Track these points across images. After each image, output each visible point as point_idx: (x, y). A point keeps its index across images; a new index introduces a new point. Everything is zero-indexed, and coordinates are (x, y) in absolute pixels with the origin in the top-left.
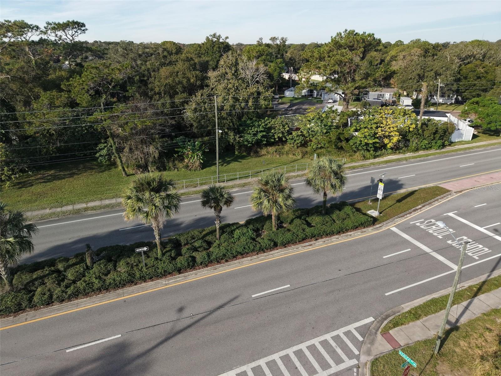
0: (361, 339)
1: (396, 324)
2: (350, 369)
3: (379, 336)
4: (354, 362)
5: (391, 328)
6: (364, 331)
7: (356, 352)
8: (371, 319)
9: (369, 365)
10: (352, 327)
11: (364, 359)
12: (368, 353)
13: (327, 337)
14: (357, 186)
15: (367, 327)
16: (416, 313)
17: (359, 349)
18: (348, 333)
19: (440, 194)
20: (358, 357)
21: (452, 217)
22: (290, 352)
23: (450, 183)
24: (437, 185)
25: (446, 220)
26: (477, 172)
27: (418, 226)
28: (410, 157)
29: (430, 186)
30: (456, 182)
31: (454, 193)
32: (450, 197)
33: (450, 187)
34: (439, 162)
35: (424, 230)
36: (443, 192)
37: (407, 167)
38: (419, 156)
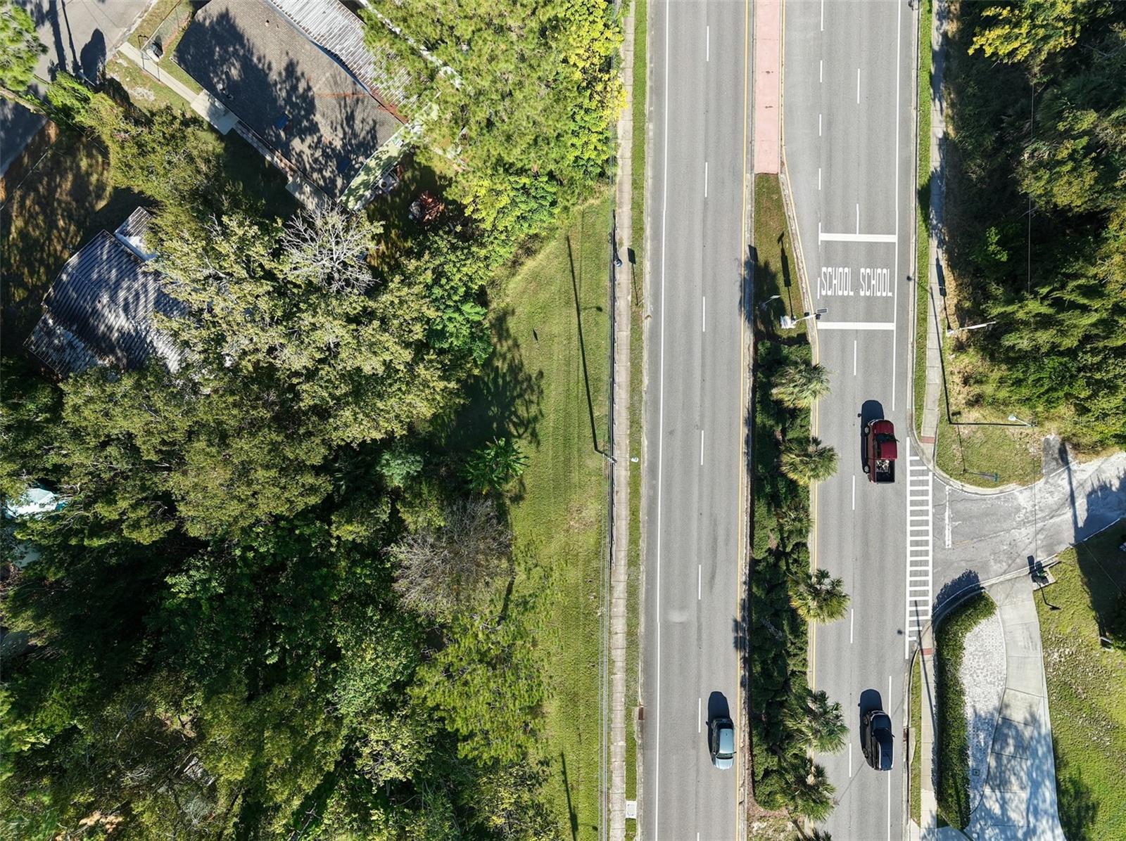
0: (918, 458)
1: (919, 427)
2: (934, 480)
3: (921, 444)
5: (920, 433)
6: (914, 451)
7: (925, 468)
8: (908, 439)
9: (937, 467)
10: (909, 458)
11: (931, 467)
12: (929, 461)
13: (909, 478)
14: (704, 275)
15: (912, 447)
16: (919, 406)
17: (924, 465)
18: (912, 463)
19: (780, 199)
20: (929, 470)
21: (827, 242)
22: (909, 508)
23: (756, 148)
24: (752, 169)
25: (829, 254)
26: (737, 62)
27: (826, 296)
28: (634, 96)
29: (748, 181)
30: (757, 137)
31: (783, 176)
32: (787, 191)
33: (767, 163)
34: (674, 69)
35: (835, 297)
36: (777, 190)
37: (671, 142)
38: (635, 75)
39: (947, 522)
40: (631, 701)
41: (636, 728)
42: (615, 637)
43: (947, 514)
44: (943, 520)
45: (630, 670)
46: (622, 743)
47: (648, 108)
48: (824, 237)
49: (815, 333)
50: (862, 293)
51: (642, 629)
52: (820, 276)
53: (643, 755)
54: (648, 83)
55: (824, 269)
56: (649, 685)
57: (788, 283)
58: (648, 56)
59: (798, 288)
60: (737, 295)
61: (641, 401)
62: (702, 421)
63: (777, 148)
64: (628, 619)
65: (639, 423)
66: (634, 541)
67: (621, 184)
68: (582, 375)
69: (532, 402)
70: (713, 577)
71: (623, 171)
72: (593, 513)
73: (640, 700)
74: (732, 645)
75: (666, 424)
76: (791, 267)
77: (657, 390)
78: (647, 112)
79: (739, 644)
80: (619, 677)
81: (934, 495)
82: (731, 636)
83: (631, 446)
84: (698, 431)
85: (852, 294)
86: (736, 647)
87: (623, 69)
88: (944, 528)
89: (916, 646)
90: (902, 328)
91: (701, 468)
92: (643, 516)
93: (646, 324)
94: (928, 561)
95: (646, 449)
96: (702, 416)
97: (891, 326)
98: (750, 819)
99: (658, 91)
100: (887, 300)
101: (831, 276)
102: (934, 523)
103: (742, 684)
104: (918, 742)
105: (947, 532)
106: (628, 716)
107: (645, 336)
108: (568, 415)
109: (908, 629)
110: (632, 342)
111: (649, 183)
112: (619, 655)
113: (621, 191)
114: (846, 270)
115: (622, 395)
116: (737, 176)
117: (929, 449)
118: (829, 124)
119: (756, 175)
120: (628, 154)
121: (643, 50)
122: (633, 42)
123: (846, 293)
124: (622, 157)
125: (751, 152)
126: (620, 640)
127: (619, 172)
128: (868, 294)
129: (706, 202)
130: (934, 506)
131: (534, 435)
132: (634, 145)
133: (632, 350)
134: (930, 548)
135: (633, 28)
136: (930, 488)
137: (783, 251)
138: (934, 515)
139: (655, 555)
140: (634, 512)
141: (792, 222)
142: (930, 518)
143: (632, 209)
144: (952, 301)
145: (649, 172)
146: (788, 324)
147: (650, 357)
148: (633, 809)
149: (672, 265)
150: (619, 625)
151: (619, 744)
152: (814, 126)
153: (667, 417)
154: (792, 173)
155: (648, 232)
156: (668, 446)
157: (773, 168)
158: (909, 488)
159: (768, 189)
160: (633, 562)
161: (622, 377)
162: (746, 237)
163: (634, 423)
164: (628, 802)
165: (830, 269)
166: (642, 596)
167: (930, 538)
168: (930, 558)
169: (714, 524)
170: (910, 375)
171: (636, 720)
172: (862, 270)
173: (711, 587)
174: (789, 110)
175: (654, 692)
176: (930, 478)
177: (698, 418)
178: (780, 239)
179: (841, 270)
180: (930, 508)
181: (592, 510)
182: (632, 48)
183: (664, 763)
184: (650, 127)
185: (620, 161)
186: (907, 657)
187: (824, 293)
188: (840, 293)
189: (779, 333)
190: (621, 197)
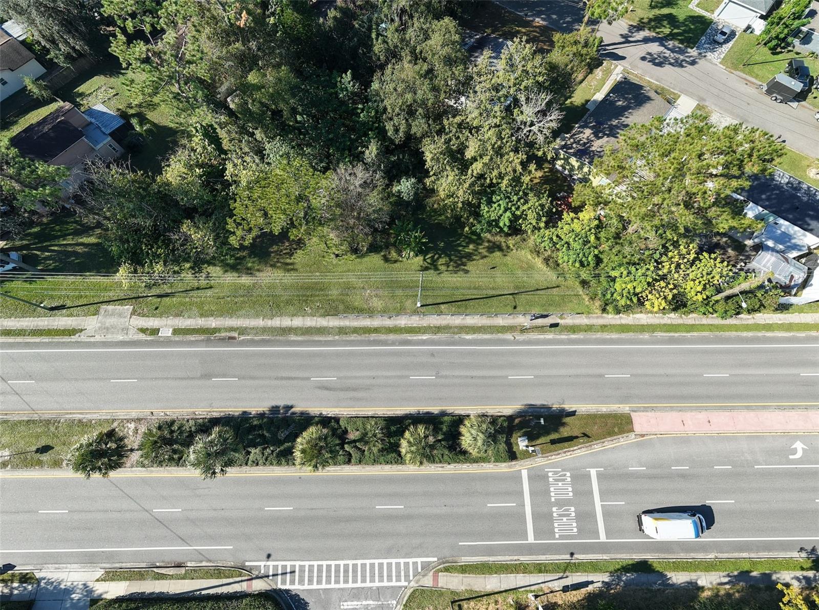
0: (420, 570)
1: (447, 570)
2: (401, 587)
3: (431, 573)
4: (406, 584)
5: (442, 571)
6: (426, 566)
7: (411, 578)
8: (436, 559)
9: (412, 590)
10: (419, 560)
11: (413, 584)
12: (417, 582)
13: (402, 561)
14: (549, 376)
15: (429, 563)
16: (465, 569)
17: (414, 576)
18: (415, 564)
19: (616, 434)
20: (410, 582)
21: (589, 476)
22: (376, 562)
23: (650, 414)
24: (633, 411)
25: (581, 478)
26: (709, 398)
27: (548, 477)
28: (665, 325)
29: (624, 408)
30: (658, 414)
31: (633, 436)
32: (623, 441)
33: (641, 422)
34: (691, 351)
35: (548, 484)
36: (622, 431)
37: (639, 350)
38: (679, 325)
39: (364, 603)
40: (242, 331)
41: (223, 334)
42: (289, 320)
43: (371, 602)
44: (366, 599)
45: (265, 330)
46: (214, 325)
47: (659, 334)
48: (593, 472)
49: (517, 468)
50: (554, 509)
51: (293, 338)
52: (563, 470)
53: (203, 340)
54: (676, 335)
55: (568, 474)
56: (252, 343)
57: (553, 442)
58: (695, 334)
59: (551, 451)
60: (538, 402)
61: (454, 333)
62: (442, 377)
63: (654, 430)
64: (301, 329)
65: (438, 332)
66: (356, 330)
67: (602, 317)
68: (468, 297)
69: (448, 267)
70: (327, 389)
71: (611, 318)
72: (375, 305)
73: (242, 338)
74: (274, 403)
75: (438, 352)
76: (566, 444)
77: (462, 345)
78: (655, 334)
79: (275, 410)
80: (260, 322)
81: (387, 588)
82: (281, 403)
83: (422, 327)
84: (434, 374)
85: (553, 499)
86: (273, 407)
87: (681, 317)
88: (359, 600)
89: (255, 573)
90: (531, 549)
91: (408, 377)
92: (373, 336)
93: (509, 336)
94: (330, 583)
95: (420, 338)
96: (446, 377)
97: (531, 539)
98: (139, 420)
99: (672, 341)
100: (552, 533)
101: (564, 480)
102: (363, 588)
103: (245, 413)
104: (172, 577)
105: (355, 603)
106: (232, 329)
107: (500, 336)
108: (441, 289)
109: (271, 563)
110: (495, 326)
111: (606, 336)
112: (277, 322)
113: (598, 317)
114: (571, 494)
115: (457, 321)
116: (625, 399)
117: (428, 582)
118: (683, 476)
119: (629, 414)
120: (623, 322)
121: (698, 330)
122: (702, 323)
123: (552, 494)
124: (621, 318)
125: (645, 409)
126: (286, 322)
127: (610, 316)
128: (555, 515)
129: (601, 376)
130: (378, 588)
131: (426, 269)
132: (631, 326)
133: (490, 327)
134: (342, 585)
135: (711, 323)
136: (394, 583)
137: (577, 437)
138: (371, 588)
139: (345, 345)
140: (376, 330)
141: (600, 445)
142: (368, 584)
143: (587, 325)
144: (559, 599)
145: (614, 336)
146: (522, 444)
147: (486, 339)
148: (166, 332)
149: (554, 353)
150: (297, 322)
151: (212, 323)
152: (678, 462)
153: (444, 351)
154: (638, 445)
155: (573, 336)
156: (423, 353)
157: (637, 427)
158: (394, 561)
159: (621, 424)
160: (342, 331)
161: (471, 321)
162: (582, 408)
163: (438, 329)
164: (171, 330)
165: (569, 479)
166: (317, 338)
167: (350, 585)
168: (333, 586)
169: (367, 388)
170: (491, 559)
171: (228, 334)
172: (573, 509)
173: (319, 388)
174: (685, 440)
175: (247, 346)
176: (403, 583)
177: (444, 374)
178: (585, 435)
179: (570, 489)
180: (377, 584)
181: (377, 303)
182: (697, 323)
183: (196, 354)
184: (646, 336)
185: (617, 316)
186: (247, 564)
187: (550, 474)
188: (552, 489)
189: (514, 435)
190: (593, 318)
